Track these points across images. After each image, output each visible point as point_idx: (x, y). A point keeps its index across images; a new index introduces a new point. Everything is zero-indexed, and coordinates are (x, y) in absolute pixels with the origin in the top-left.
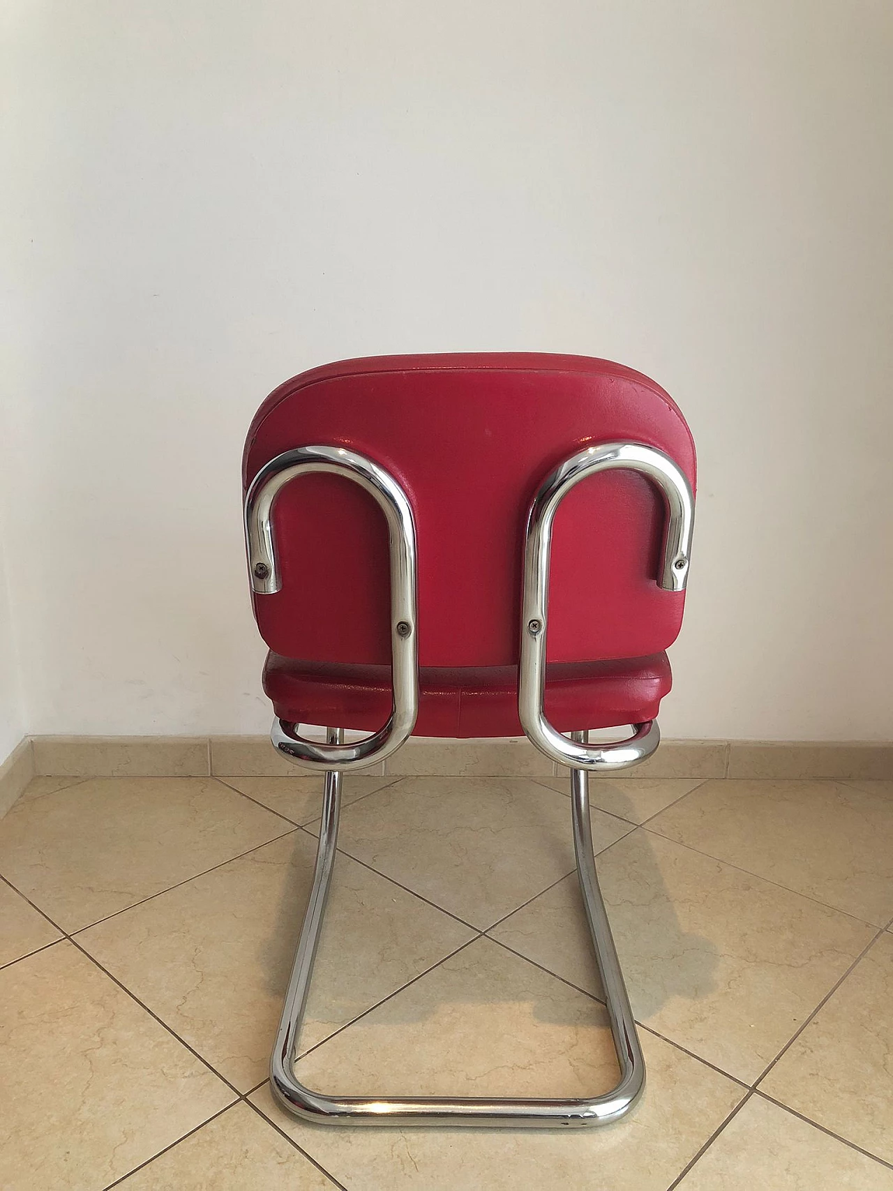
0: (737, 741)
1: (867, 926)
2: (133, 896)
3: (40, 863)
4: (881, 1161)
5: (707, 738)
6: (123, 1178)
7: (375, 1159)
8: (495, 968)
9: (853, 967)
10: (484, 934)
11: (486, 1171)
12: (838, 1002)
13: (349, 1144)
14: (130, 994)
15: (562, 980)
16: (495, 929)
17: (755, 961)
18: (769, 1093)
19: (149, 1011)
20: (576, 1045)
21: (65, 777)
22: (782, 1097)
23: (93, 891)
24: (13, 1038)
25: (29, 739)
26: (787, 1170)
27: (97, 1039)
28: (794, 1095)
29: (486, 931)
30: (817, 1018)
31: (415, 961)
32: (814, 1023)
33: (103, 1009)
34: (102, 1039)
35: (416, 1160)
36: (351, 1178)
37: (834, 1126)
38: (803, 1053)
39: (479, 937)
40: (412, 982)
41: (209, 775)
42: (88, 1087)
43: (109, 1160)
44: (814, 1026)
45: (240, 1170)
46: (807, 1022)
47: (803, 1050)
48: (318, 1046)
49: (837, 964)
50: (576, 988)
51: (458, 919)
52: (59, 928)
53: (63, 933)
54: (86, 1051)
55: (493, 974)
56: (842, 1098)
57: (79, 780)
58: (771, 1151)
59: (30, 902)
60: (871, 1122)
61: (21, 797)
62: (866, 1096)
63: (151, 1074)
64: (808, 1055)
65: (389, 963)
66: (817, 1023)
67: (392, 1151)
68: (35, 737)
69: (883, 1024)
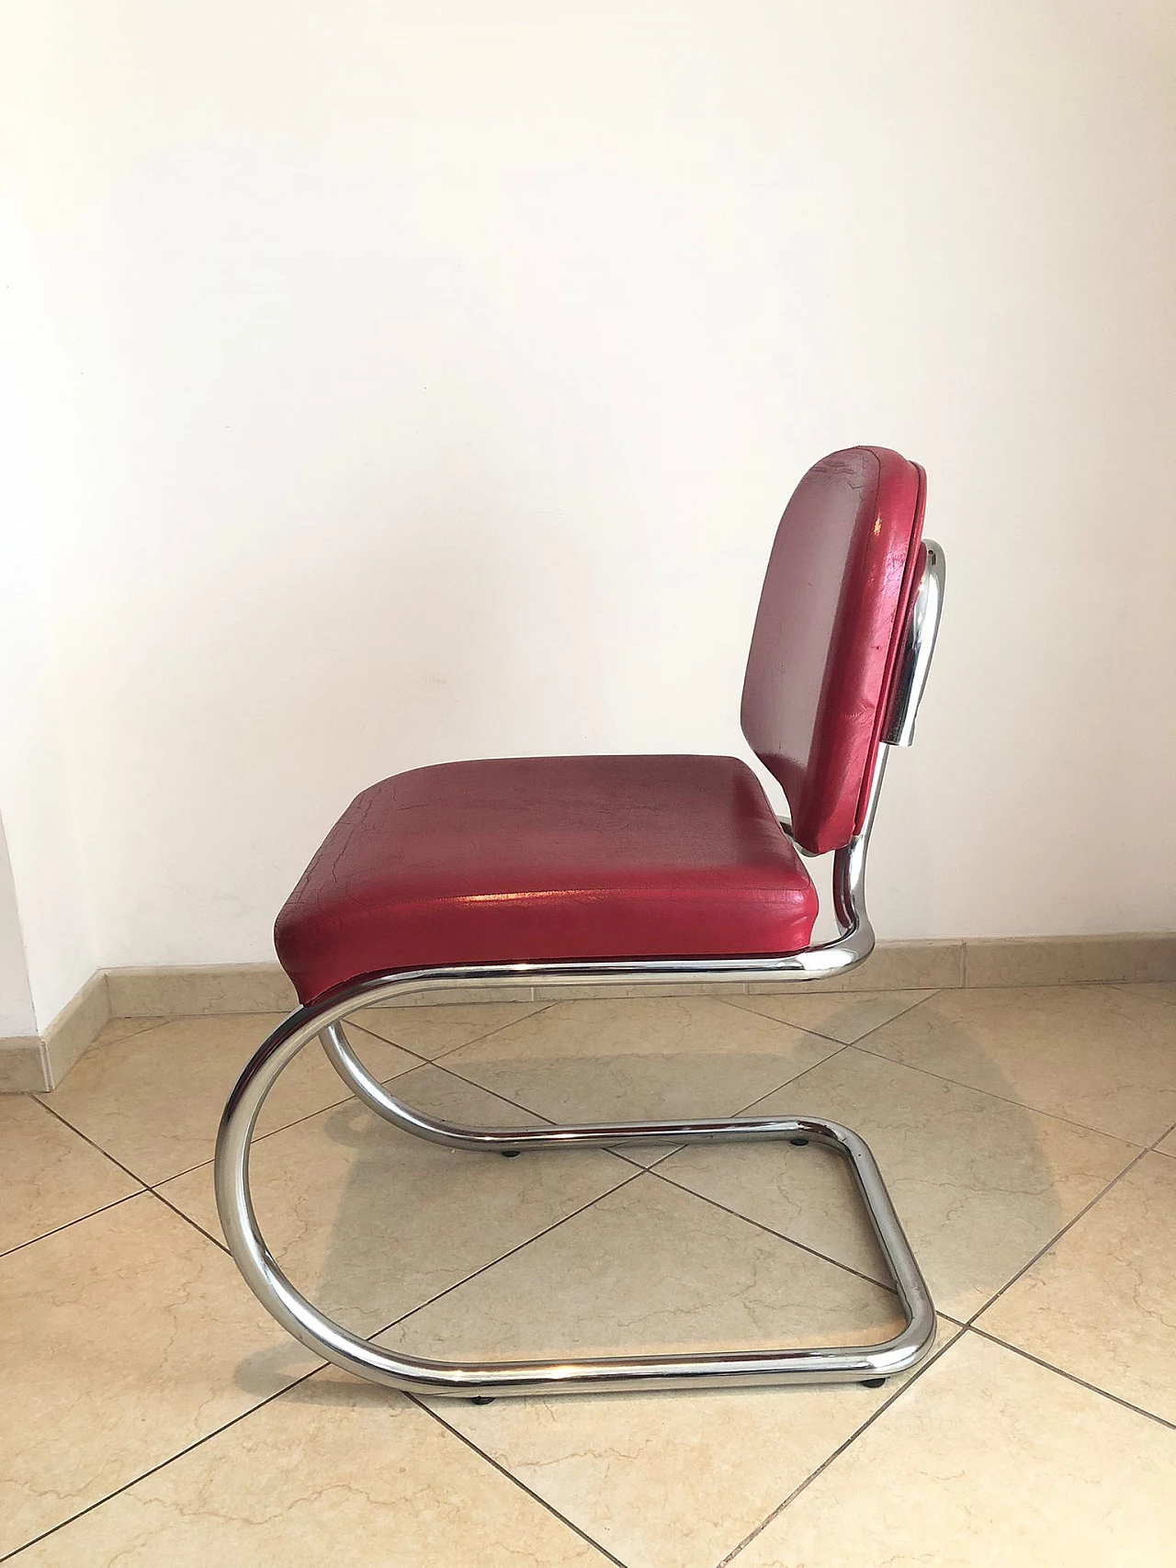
0: (974, 939)
1: (1128, 1146)
3: (117, 1111)
5: (936, 937)
6: (210, 1436)
8: (659, 1207)
9: (1104, 1192)
10: (648, 1170)
11: (636, 1420)
12: (1083, 1230)
14: (221, 1246)
15: (741, 1217)
16: (662, 1164)
17: (983, 1190)
18: (986, 1329)
20: (755, 1284)
21: (148, 1018)
22: (1002, 1334)
23: (179, 1140)
24: (84, 1296)
25: (102, 973)
26: (1002, 1412)
27: (182, 1294)
28: (1018, 1331)
29: (651, 1167)
30: (1056, 1248)
31: (562, 1203)
32: (1051, 1254)
33: (189, 1263)
34: (189, 1294)
37: (1065, 1364)
38: (1033, 1287)
39: (642, 1173)
40: (558, 1224)
42: (171, 1344)
43: (193, 1419)
44: (1049, 1257)
45: (345, 1423)
46: (1042, 1253)
47: (1034, 1282)
49: (1084, 1188)
50: (759, 1226)
51: (617, 1155)
52: (139, 1180)
53: (144, 1184)
54: (169, 1306)
55: (657, 1212)
56: (1078, 1334)
57: (163, 1021)
58: (983, 1392)
59: (105, 1154)
60: (1113, 1359)
61: (94, 1041)
62: (1109, 1331)
63: (245, 1328)
64: (1039, 1288)
65: (530, 1205)
66: (1053, 1254)
67: (525, 1400)
68: (111, 971)
69: (1137, 1252)
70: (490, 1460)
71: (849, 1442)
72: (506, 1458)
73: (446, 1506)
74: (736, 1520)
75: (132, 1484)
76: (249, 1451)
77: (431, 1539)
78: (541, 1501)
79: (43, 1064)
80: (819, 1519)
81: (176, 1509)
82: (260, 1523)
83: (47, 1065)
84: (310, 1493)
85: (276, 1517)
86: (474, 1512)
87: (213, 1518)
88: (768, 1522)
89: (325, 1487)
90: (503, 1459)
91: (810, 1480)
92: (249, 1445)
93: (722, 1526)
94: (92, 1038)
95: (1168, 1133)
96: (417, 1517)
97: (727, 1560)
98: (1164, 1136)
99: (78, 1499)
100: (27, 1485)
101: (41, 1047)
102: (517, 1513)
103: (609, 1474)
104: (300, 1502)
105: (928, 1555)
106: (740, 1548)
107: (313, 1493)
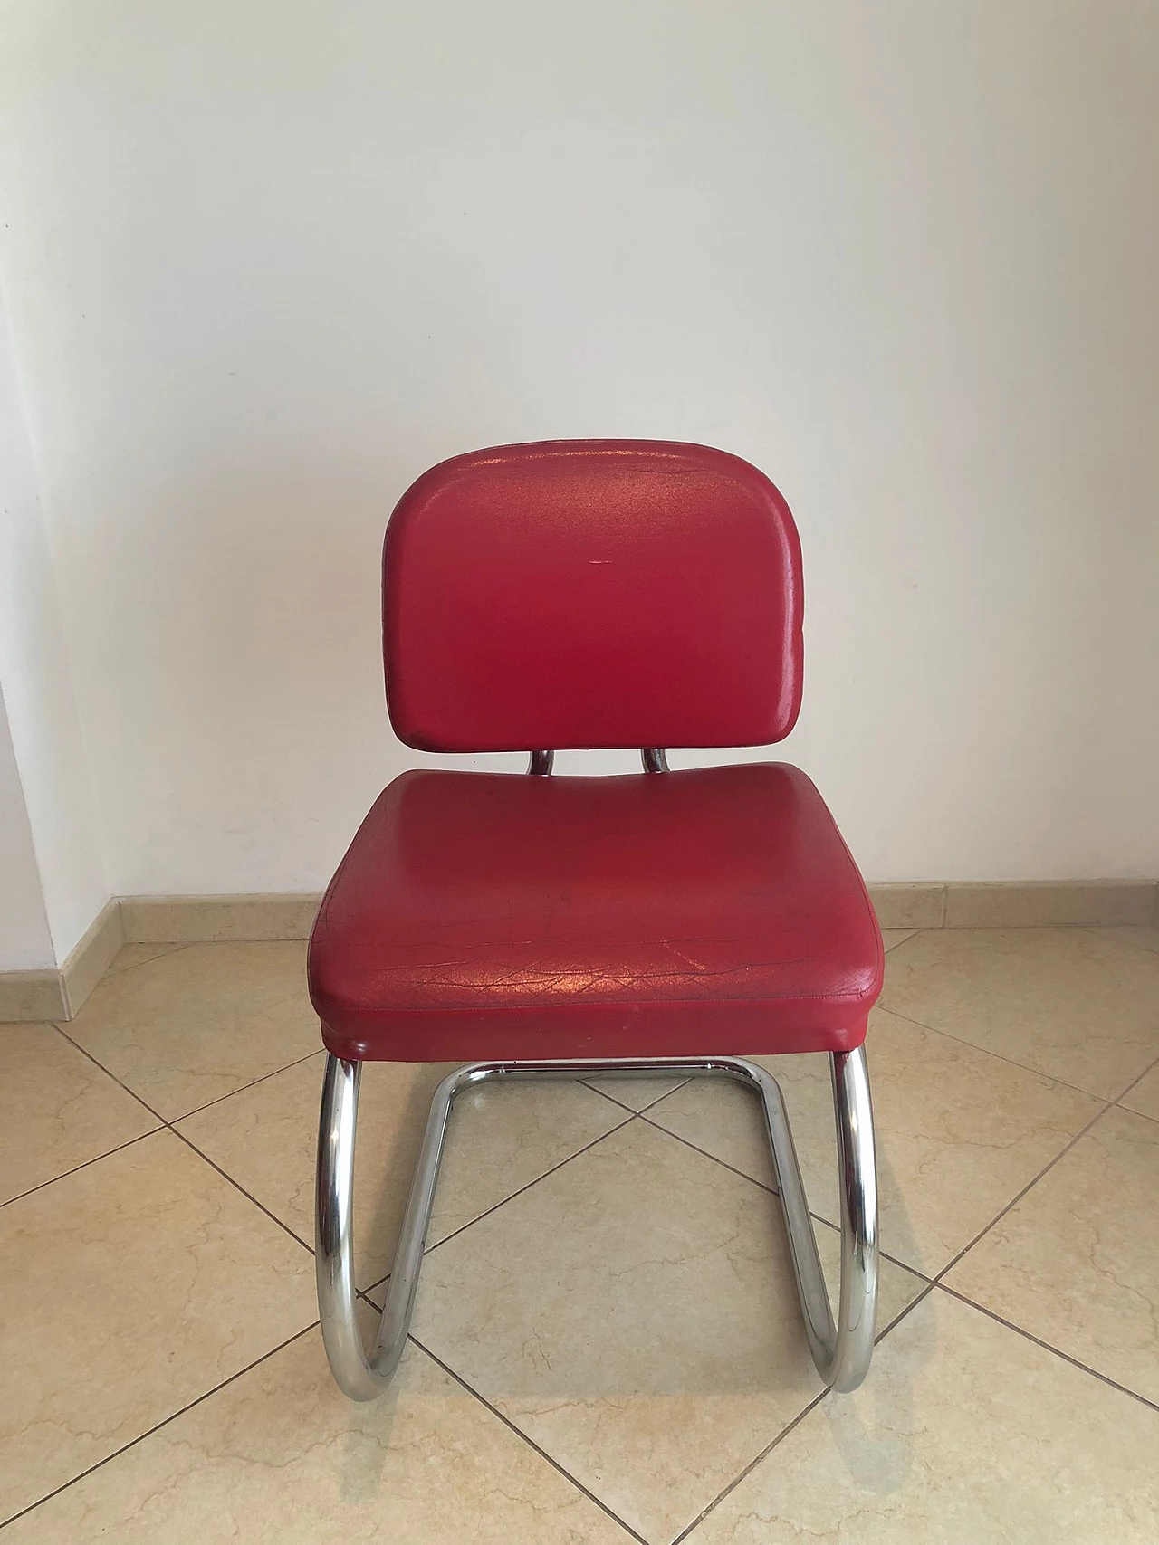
0: (956, 883)
1: (1093, 1100)
2: (239, 1078)
3: (134, 1043)
4: (1074, 1362)
5: (917, 880)
6: (232, 1379)
7: (504, 1358)
8: (649, 1154)
9: (1069, 1147)
10: (639, 1115)
11: (626, 1370)
12: (1046, 1187)
13: (476, 1343)
14: (237, 1186)
15: (726, 1166)
16: (652, 1109)
17: (954, 1142)
18: (951, 1286)
19: (259, 1205)
20: (738, 1236)
21: (160, 944)
22: (965, 1290)
23: (194, 1075)
24: (110, 1234)
25: (116, 901)
26: (964, 1369)
27: (202, 1234)
28: (981, 1289)
29: (642, 1112)
30: (1020, 1204)
31: (558, 1147)
32: (1015, 1210)
33: (208, 1203)
34: (208, 1234)
35: (549, 1358)
36: (477, 1377)
37: (1024, 1323)
38: (997, 1243)
39: (633, 1118)
40: (552, 1171)
42: (193, 1286)
43: (216, 1361)
44: (1015, 1213)
46: (1007, 1209)
47: (997, 1239)
49: (1050, 1143)
50: (743, 1175)
51: (610, 1099)
52: (158, 1116)
53: (164, 1121)
54: (191, 1247)
55: (647, 1159)
56: (1036, 1292)
57: (176, 948)
58: (947, 1349)
59: (125, 1087)
60: (1068, 1318)
61: (110, 968)
62: (1065, 1289)
63: (261, 1271)
64: (1002, 1245)
65: (528, 1149)
66: (1018, 1210)
67: (523, 1349)
68: (124, 899)
69: (1096, 1210)
72: (506, 1406)
73: (451, 1453)
74: (715, 1471)
75: (162, 1425)
76: (268, 1394)
77: (437, 1485)
78: (536, 1448)
79: (63, 997)
80: (792, 1471)
81: (203, 1451)
82: (280, 1467)
83: (66, 997)
84: (326, 1437)
85: (294, 1460)
86: (477, 1459)
87: (237, 1459)
88: (746, 1475)
89: (339, 1432)
90: (503, 1406)
92: (268, 1387)
93: (703, 1477)
94: (107, 966)
95: (1131, 1087)
96: (424, 1462)
97: (708, 1511)
98: (1127, 1091)
99: (111, 1440)
100: (65, 1425)
101: (61, 981)
102: (515, 1461)
103: (600, 1424)
104: (316, 1446)
105: (891, 1509)
106: (719, 1499)
107: (329, 1438)
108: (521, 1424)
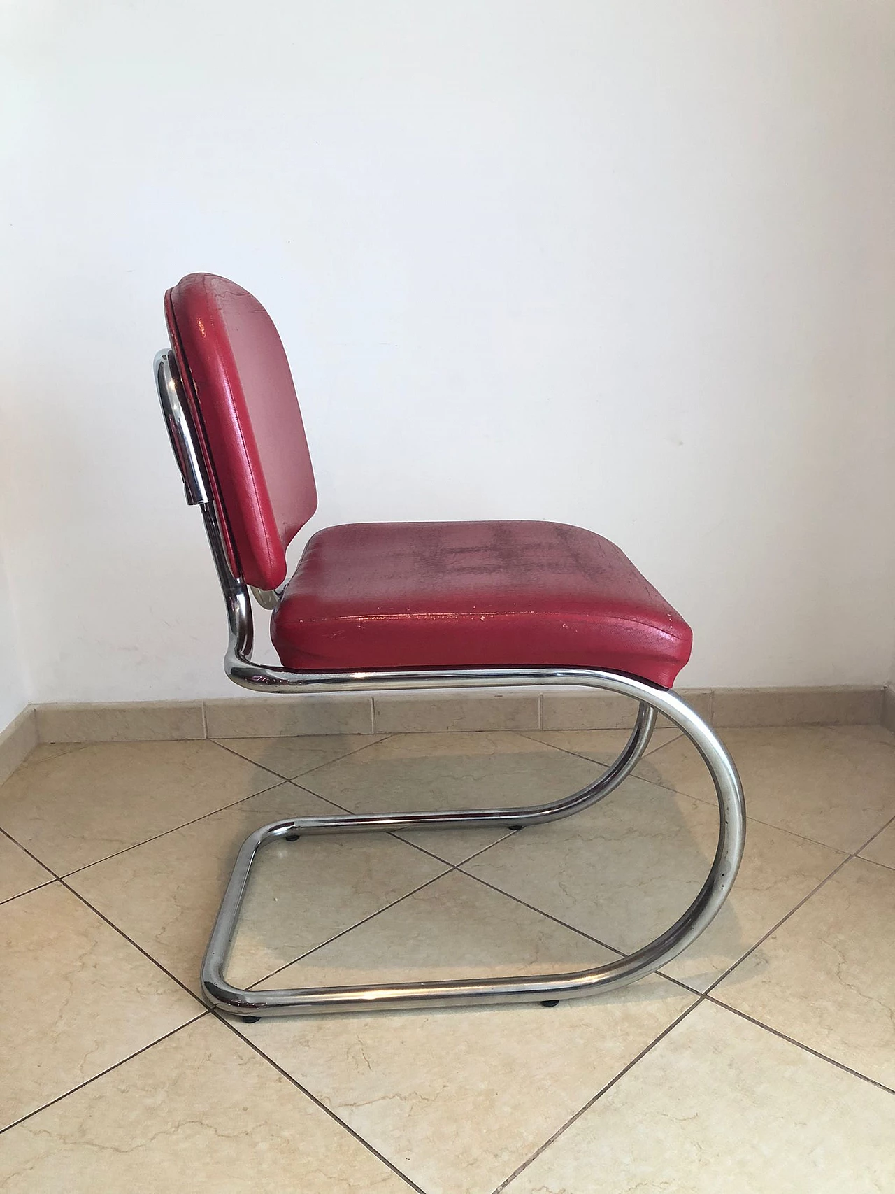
0: (720, 689)
1: (836, 852)
2: (122, 842)
3: (38, 817)
4: (826, 1059)
6: (92, 1080)
7: (331, 1060)
8: (464, 897)
9: (818, 888)
10: (456, 868)
12: (798, 919)
13: (307, 1048)
14: (113, 926)
15: (528, 906)
16: (467, 863)
18: (719, 998)
19: (130, 940)
21: (69, 744)
22: (732, 1002)
23: (85, 840)
25: (32, 708)
26: (730, 1065)
27: (79, 964)
28: (744, 1000)
29: (459, 865)
30: (777, 933)
31: (387, 893)
32: (773, 938)
33: (85, 939)
34: (83, 964)
35: (370, 1060)
36: (306, 1076)
37: (781, 1027)
38: (758, 964)
39: (452, 870)
40: (382, 911)
41: (205, 738)
42: (66, 1005)
43: (79, 1066)
44: (772, 940)
45: (202, 1071)
46: (766, 937)
47: (758, 961)
48: (286, 967)
49: (801, 886)
51: (432, 855)
52: (51, 872)
53: (55, 875)
54: (67, 974)
55: (460, 902)
56: (792, 1002)
57: (80, 746)
58: (716, 1049)
59: (26, 850)
60: (819, 1023)
61: (24, 761)
62: (817, 1000)
63: (126, 992)
64: (762, 966)
65: (361, 895)
66: (775, 938)
67: (347, 1053)
68: (38, 706)
69: (841, 937)
70: (316, 1101)
71: (606, 1088)
72: (329, 1100)
73: (279, 1139)
74: (512, 1152)
75: (26, 1118)
76: (122, 1092)
77: (264, 1166)
78: (355, 1134)
80: (579, 1152)
81: (60, 1139)
82: (127, 1152)
84: (169, 1127)
85: (140, 1146)
86: (301, 1145)
87: (89, 1147)
88: (538, 1154)
89: (182, 1123)
90: (327, 1101)
91: (573, 1119)
92: (123, 1087)
93: (501, 1157)
94: (23, 759)
95: (868, 843)
96: (254, 1147)
97: (503, 1186)
98: (864, 846)
102: (335, 1145)
103: (412, 1113)
104: (160, 1134)
105: (666, 1183)
106: (514, 1176)
107: (172, 1127)
108: (342, 1114)
